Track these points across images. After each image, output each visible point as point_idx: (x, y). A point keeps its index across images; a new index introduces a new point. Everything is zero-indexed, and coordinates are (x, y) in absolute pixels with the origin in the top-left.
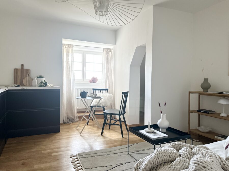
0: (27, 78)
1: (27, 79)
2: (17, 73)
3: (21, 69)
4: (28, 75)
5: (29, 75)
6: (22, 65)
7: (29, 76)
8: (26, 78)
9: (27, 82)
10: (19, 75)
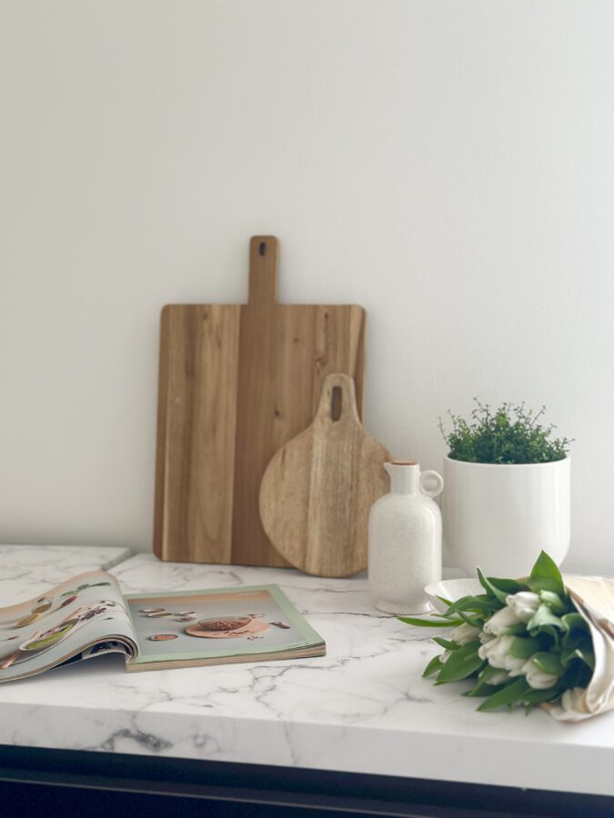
0: (310, 447)
1: (318, 470)
2: (192, 372)
3: (243, 308)
4: (325, 405)
5: (337, 392)
6: (263, 249)
7: (336, 413)
8: (294, 449)
9: (306, 503)
10: (215, 404)
